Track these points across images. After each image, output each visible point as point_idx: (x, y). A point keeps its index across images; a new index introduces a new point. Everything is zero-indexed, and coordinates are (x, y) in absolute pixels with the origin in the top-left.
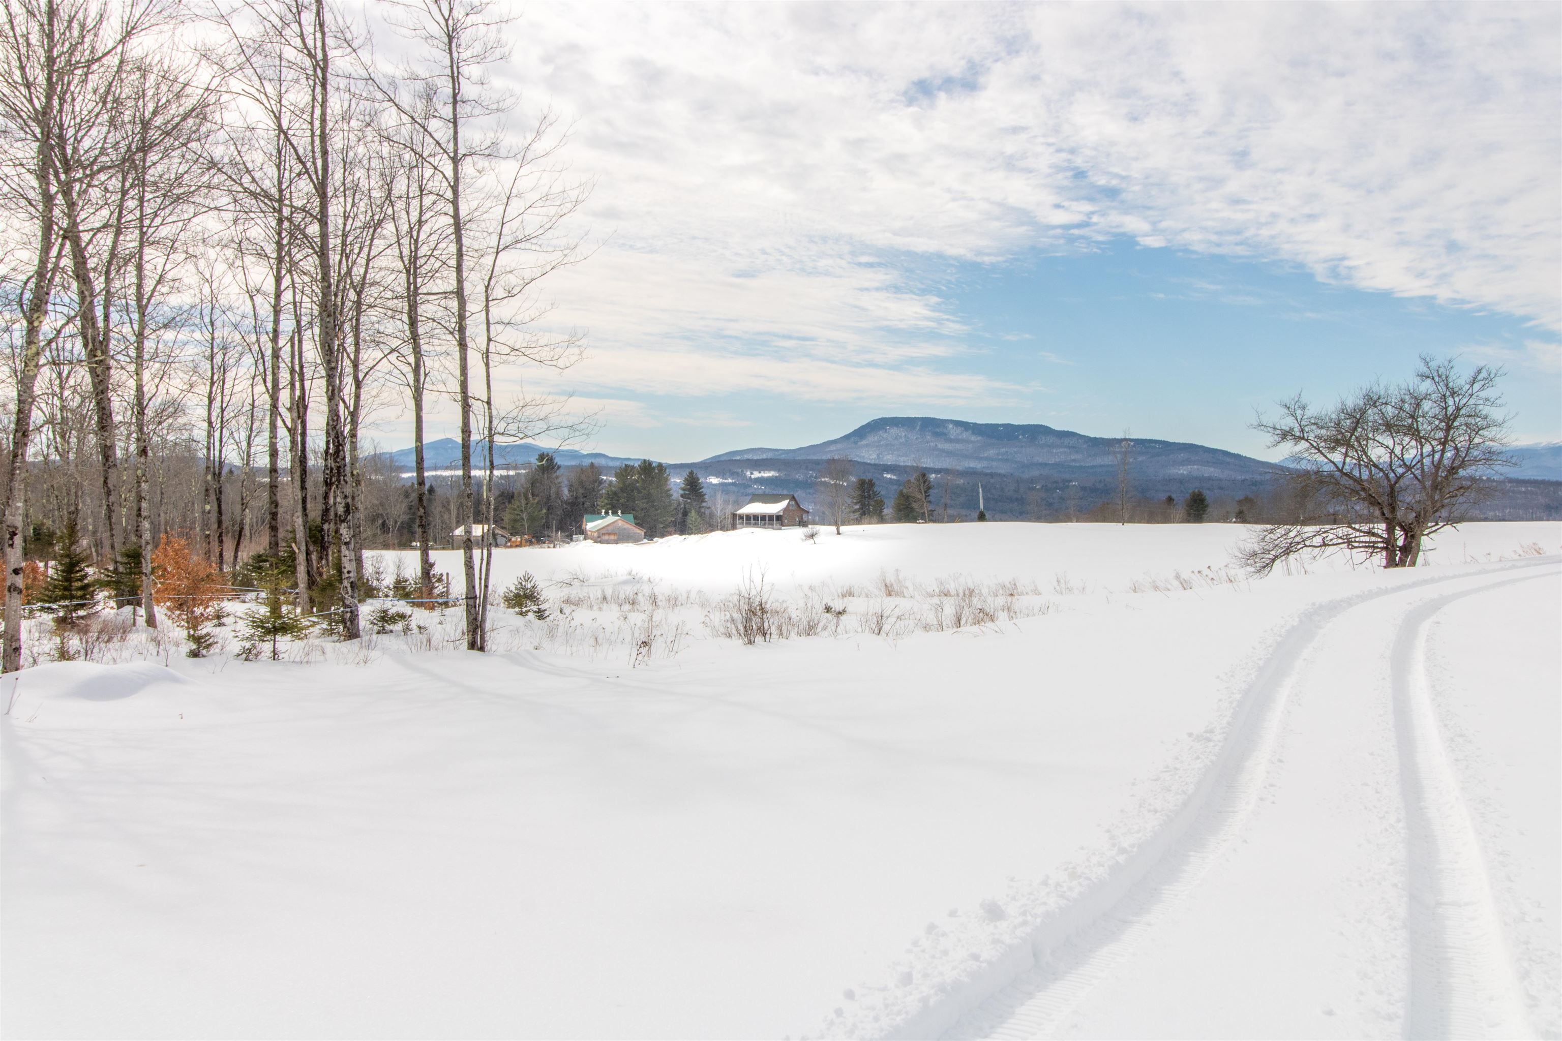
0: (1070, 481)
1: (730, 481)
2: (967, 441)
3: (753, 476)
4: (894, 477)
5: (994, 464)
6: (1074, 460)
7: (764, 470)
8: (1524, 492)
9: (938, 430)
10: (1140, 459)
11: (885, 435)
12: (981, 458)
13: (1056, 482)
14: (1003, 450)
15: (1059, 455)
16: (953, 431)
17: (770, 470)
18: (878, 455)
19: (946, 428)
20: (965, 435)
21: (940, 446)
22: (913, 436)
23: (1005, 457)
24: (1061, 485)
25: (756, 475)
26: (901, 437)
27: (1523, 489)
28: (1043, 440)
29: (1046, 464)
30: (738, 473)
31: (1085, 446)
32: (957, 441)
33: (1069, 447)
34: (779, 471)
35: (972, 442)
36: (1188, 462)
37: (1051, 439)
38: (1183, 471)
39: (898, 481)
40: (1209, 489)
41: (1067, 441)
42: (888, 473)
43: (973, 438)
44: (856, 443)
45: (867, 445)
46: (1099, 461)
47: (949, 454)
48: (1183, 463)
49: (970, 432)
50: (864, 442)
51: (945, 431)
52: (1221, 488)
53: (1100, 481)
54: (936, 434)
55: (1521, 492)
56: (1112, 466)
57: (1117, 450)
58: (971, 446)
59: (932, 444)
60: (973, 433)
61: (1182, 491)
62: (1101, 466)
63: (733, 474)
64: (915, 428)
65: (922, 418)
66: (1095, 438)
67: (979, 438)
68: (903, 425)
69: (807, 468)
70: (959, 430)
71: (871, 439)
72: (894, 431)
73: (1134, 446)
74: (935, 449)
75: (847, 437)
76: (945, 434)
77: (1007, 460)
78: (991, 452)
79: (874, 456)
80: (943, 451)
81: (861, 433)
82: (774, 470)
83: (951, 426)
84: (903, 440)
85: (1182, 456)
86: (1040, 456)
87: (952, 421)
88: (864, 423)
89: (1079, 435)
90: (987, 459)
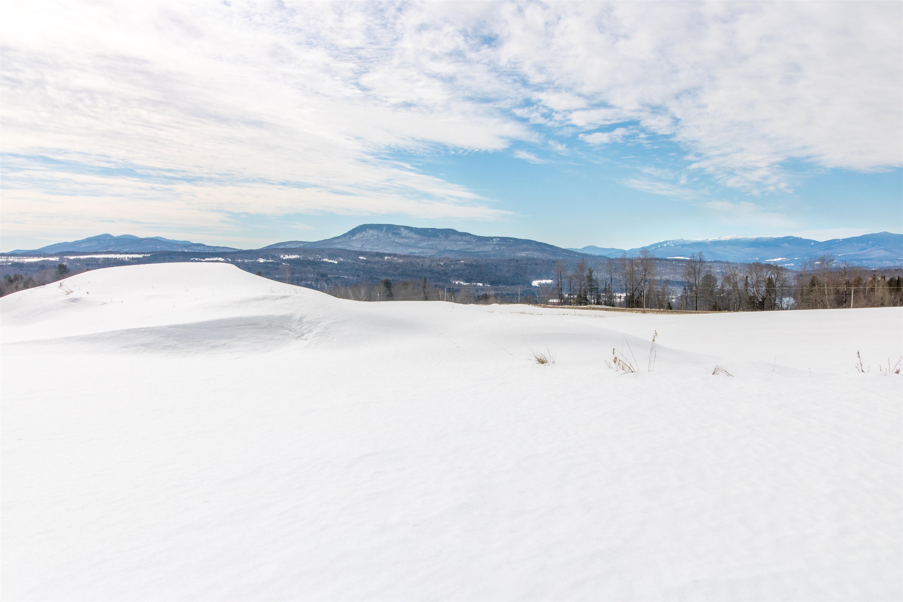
0: (460, 260)
1: (271, 261)
2: (412, 238)
3: (284, 258)
4: (365, 259)
5: (425, 250)
6: (468, 249)
7: (291, 255)
8: (681, 266)
9: (395, 231)
10: (502, 248)
11: (366, 234)
12: (418, 247)
13: (452, 261)
14: (430, 243)
15: (460, 246)
16: (404, 232)
17: (294, 254)
18: (362, 245)
19: (400, 230)
20: (410, 234)
21: (396, 240)
22: (382, 235)
23: (431, 247)
24: (454, 262)
25: (287, 257)
26: (375, 235)
27: (681, 265)
28: (452, 237)
29: (453, 251)
30: (275, 257)
31: (474, 241)
32: (406, 237)
33: (466, 241)
34: (300, 255)
35: (414, 238)
36: (527, 249)
37: (457, 237)
38: (523, 254)
39: (366, 260)
40: (530, 265)
41: (464, 238)
42: (362, 256)
43: (415, 236)
44: (350, 238)
45: (356, 240)
46: (481, 249)
47: (401, 245)
48: (524, 250)
49: (413, 232)
50: (354, 238)
51: (399, 232)
52: (536, 264)
53: (475, 261)
54: (394, 234)
55: (679, 266)
56: (487, 252)
57: (491, 243)
58: (413, 240)
59: (392, 239)
60: (415, 233)
61: (516, 266)
62: (482, 252)
63: (273, 257)
64: (382, 230)
65: (387, 225)
66: (480, 237)
67: (418, 236)
68: (376, 229)
69: (316, 253)
70: (407, 232)
71: (358, 236)
72: (371, 232)
73: (500, 241)
74: (394, 242)
75: (345, 235)
76: (399, 234)
77: (432, 248)
78: (424, 244)
79: (360, 246)
80: (398, 243)
81: (353, 232)
82: (297, 254)
83: (403, 229)
84: (376, 237)
85: (524, 246)
86: (449, 245)
87: (403, 227)
88: (354, 227)
89: (471, 234)
90: (422, 248)
